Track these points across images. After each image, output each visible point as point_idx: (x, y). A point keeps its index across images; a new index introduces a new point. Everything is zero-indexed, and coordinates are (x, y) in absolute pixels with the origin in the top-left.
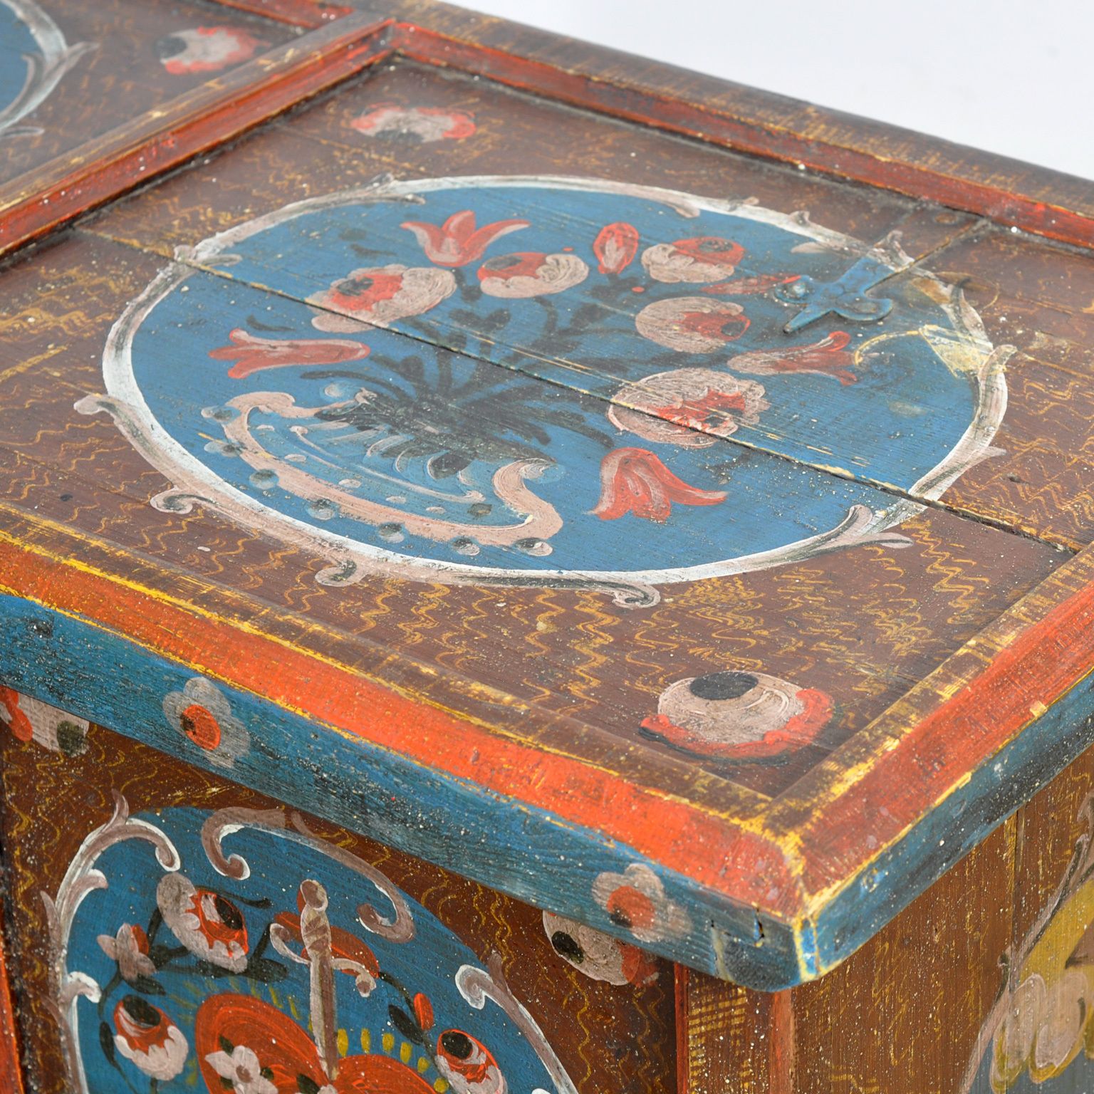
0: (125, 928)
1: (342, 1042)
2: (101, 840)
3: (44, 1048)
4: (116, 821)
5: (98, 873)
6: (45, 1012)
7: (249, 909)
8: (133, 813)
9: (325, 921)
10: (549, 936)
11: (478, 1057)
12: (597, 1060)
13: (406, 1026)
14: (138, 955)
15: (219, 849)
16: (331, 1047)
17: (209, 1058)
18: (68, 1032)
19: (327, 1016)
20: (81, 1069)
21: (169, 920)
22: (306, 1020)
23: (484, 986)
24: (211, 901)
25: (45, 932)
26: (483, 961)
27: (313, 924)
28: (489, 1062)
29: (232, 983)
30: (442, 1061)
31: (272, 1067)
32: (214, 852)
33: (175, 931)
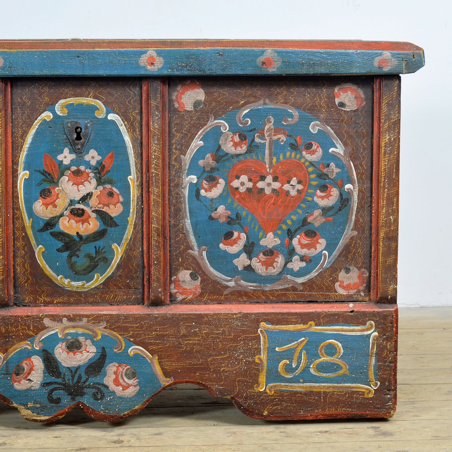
0: (208, 155)
1: (274, 160)
2: (203, 131)
3: (175, 206)
4: (209, 123)
5: (201, 142)
6: (178, 194)
7: (249, 133)
8: (215, 119)
9: (272, 127)
10: (337, 104)
11: (314, 147)
12: (347, 133)
13: (294, 147)
14: (211, 161)
15: (241, 119)
16: (271, 162)
17: (231, 184)
18: (184, 196)
19: (270, 155)
20: (187, 207)
21: (222, 147)
22: (264, 158)
23: (317, 125)
24: (237, 135)
25: (180, 168)
26: (318, 119)
27: (269, 130)
28: (318, 147)
29: (241, 158)
30: (304, 153)
31: (252, 178)
32: (240, 120)
33: (224, 150)
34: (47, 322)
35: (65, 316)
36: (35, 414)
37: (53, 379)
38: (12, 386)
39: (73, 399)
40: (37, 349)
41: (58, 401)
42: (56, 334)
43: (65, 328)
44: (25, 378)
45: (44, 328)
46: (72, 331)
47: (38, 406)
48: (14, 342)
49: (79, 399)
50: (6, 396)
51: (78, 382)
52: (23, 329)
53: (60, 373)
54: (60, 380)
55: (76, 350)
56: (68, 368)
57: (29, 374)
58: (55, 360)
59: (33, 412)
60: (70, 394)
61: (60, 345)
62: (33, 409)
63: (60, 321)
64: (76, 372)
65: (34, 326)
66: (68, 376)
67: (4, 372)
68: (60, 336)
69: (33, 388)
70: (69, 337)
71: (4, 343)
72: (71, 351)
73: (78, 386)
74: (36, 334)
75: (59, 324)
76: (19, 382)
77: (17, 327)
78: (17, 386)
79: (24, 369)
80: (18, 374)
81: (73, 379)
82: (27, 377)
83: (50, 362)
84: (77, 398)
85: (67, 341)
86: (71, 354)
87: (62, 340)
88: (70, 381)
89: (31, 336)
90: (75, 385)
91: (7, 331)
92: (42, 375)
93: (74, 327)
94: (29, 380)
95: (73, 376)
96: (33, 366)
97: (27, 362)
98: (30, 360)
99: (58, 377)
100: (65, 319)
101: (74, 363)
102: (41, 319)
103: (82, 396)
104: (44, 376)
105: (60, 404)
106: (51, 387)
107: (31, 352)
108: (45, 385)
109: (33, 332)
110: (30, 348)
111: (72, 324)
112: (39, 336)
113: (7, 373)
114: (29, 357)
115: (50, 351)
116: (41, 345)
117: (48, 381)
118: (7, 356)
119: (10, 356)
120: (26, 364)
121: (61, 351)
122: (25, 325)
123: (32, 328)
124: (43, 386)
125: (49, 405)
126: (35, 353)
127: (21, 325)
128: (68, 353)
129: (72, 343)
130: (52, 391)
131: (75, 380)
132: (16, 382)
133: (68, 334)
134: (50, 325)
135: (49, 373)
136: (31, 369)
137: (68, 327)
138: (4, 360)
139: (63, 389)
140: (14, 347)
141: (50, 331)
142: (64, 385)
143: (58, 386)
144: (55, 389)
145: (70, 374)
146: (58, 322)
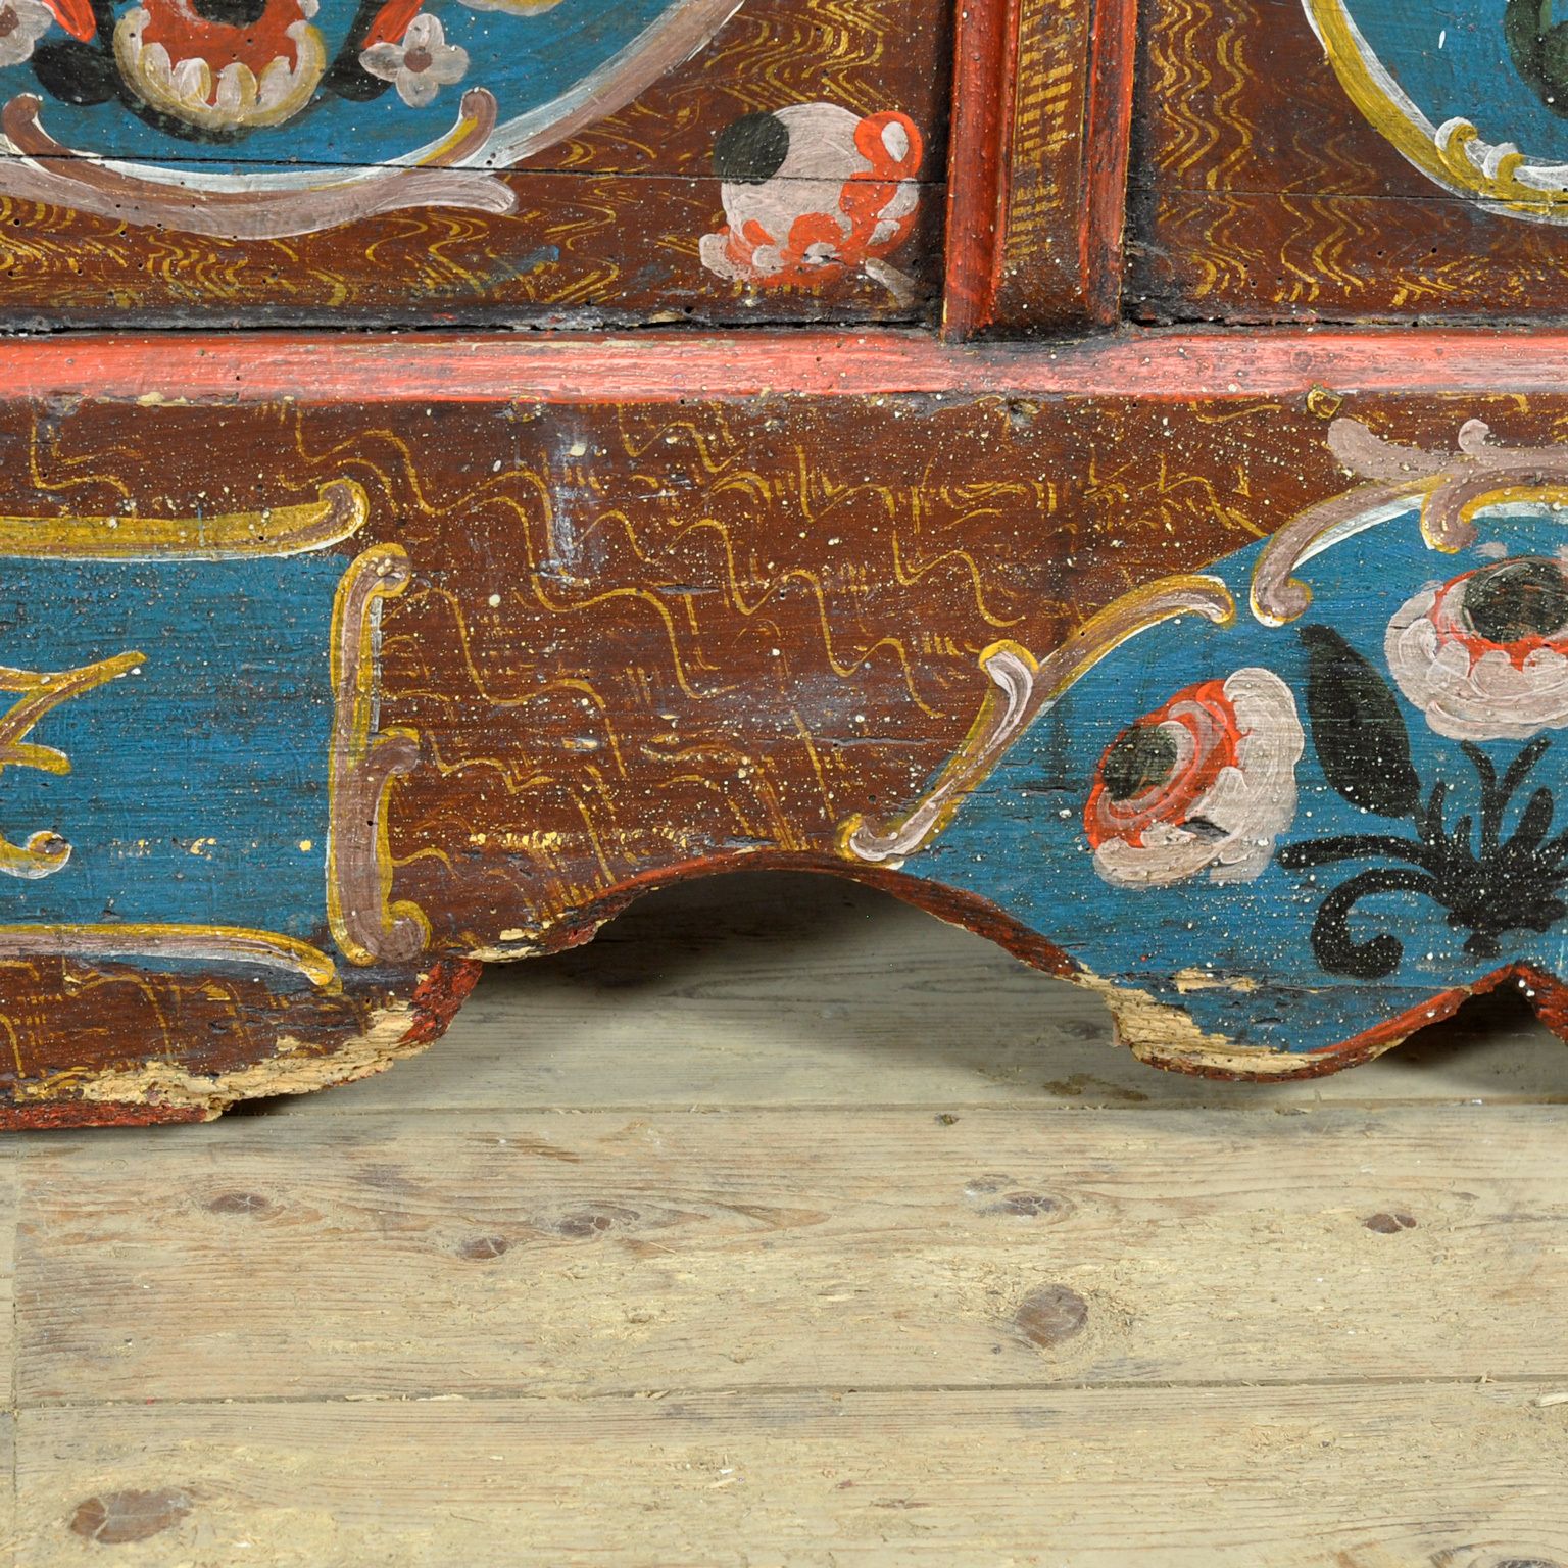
34: (1348, 443)
35: (1477, 407)
36: (1219, 1039)
37: (1362, 821)
38: (1085, 863)
39: (1481, 947)
40: (1268, 621)
41: (1380, 957)
42: (1408, 524)
43: (1471, 490)
44: (1175, 814)
45: (1330, 483)
46: (1518, 507)
47: (1244, 986)
48: (1114, 578)
49: (1519, 947)
50: (1036, 927)
51: (1527, 837)
52: (1180, 494)
53: (1410, 780)
54: (1404, 828)
55: (1528, 634)
56: (1467, 747)
57: (1201, 784)
58: (1385, 700)
59: (1207, 1029)
60: (1463, 915)
61: (1425, 599)
62: (1208, 1011)
63: (1444, 438)
64: (1514, 777)
65: (1259, 475)
66: (1462, 802)
67: (1036, 773)
68: (1431, 541)
69: (1219, 877)
70: (1494, 550)
71: (1047, 582)
72: (1495, 639)
73: (1523, 867)
74: (1273, 525)
75: (1431, 461)
76: (1131, 837)
77: (1142, 475)
78: (1115, 863)
79: (1169, 754)
80: (1124, 788)
81: (1492, 821)
82: (1184, 804)
83: (1351, 710)
84: (1505, 940)
85: (1478, 571)
86: (1498, 659)
87: (1445, 568)
88: (1475, 834)
89: (1240, 539)
90: (1500, 857)
91: (1074, 504)
92: (1289, 793)
93: (1531, 482)
94: (1202, 825)
95: (1494, 804)
96: (1233, 734)
97: (1197, 710)
98: (1217, 695)
99: (1395, 806)
100: (1474, 431)
101: (1510, 717)
102: (1314, 424)
103: (1539, 925)
104: (1304, 802)
105: (1395, 979)
106: (1342, 872)
107: (1228, 644)
108: (1297, 855)
109: (1254, 511)
110: (1219, 617)
111: (1519, 458)
112: (1288, 536)
113: (1058, 780)
114: (1208, 677)
115: (1354, 637)
116: (1299, 597)
117: (1328, 833)
118: (1061, 669)
119: (1082, 670)
120: (1189, 721)
121: (1429, 638)
122: (1201, 463)
123: (1243, 488)
124: (1292, 864)
125: (1319, 983)
126: (1256, 648)
127: (1175, 462)
128: (1476, 652)
129: (1510, 585)
130: (1346, 894)
131: (1507, 830)
132: (1107, 834)
133: (1487, 529)
134: (1368, 466)
135: (1337, 783)
136: (1221, 755)
137: (1491, 484)
138: (1038, 695)
139: (1421, 885)
140: (1117, 608)
141: (1363, 507)
142: (1432, 859)
143: (1392, 863)
144: (1370, 883)
145: (1476, 785)
146: (1425, 446)
